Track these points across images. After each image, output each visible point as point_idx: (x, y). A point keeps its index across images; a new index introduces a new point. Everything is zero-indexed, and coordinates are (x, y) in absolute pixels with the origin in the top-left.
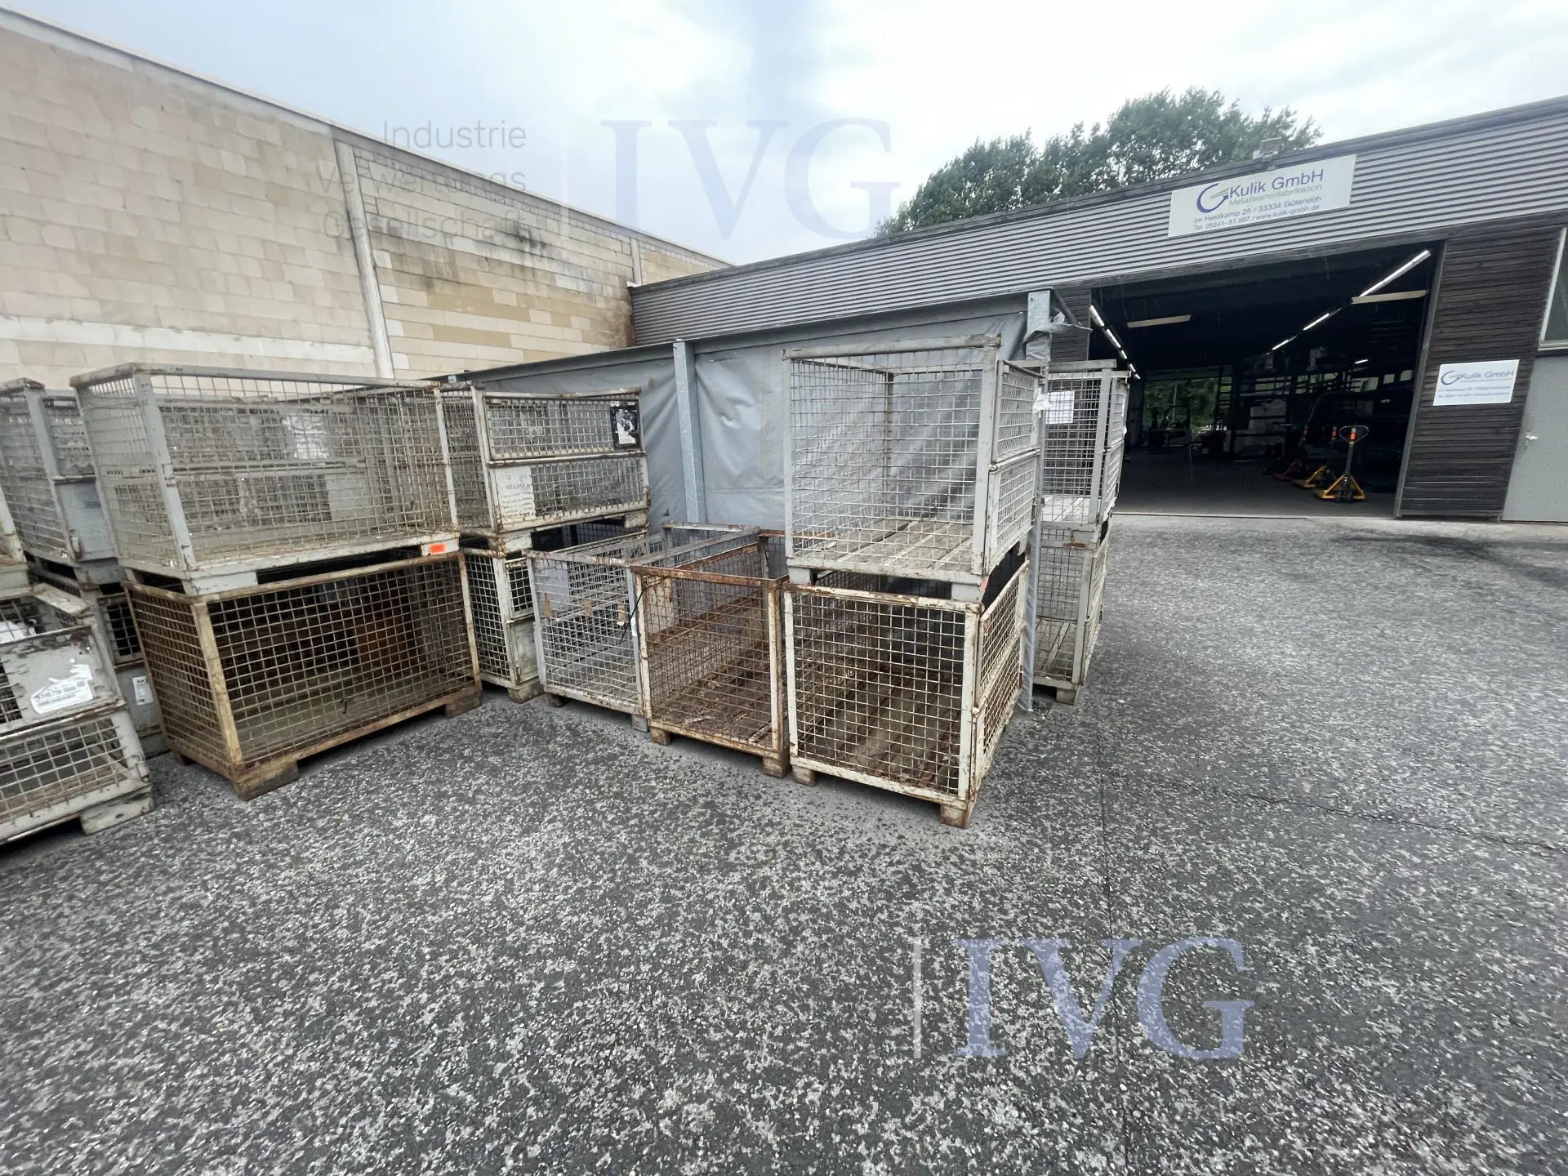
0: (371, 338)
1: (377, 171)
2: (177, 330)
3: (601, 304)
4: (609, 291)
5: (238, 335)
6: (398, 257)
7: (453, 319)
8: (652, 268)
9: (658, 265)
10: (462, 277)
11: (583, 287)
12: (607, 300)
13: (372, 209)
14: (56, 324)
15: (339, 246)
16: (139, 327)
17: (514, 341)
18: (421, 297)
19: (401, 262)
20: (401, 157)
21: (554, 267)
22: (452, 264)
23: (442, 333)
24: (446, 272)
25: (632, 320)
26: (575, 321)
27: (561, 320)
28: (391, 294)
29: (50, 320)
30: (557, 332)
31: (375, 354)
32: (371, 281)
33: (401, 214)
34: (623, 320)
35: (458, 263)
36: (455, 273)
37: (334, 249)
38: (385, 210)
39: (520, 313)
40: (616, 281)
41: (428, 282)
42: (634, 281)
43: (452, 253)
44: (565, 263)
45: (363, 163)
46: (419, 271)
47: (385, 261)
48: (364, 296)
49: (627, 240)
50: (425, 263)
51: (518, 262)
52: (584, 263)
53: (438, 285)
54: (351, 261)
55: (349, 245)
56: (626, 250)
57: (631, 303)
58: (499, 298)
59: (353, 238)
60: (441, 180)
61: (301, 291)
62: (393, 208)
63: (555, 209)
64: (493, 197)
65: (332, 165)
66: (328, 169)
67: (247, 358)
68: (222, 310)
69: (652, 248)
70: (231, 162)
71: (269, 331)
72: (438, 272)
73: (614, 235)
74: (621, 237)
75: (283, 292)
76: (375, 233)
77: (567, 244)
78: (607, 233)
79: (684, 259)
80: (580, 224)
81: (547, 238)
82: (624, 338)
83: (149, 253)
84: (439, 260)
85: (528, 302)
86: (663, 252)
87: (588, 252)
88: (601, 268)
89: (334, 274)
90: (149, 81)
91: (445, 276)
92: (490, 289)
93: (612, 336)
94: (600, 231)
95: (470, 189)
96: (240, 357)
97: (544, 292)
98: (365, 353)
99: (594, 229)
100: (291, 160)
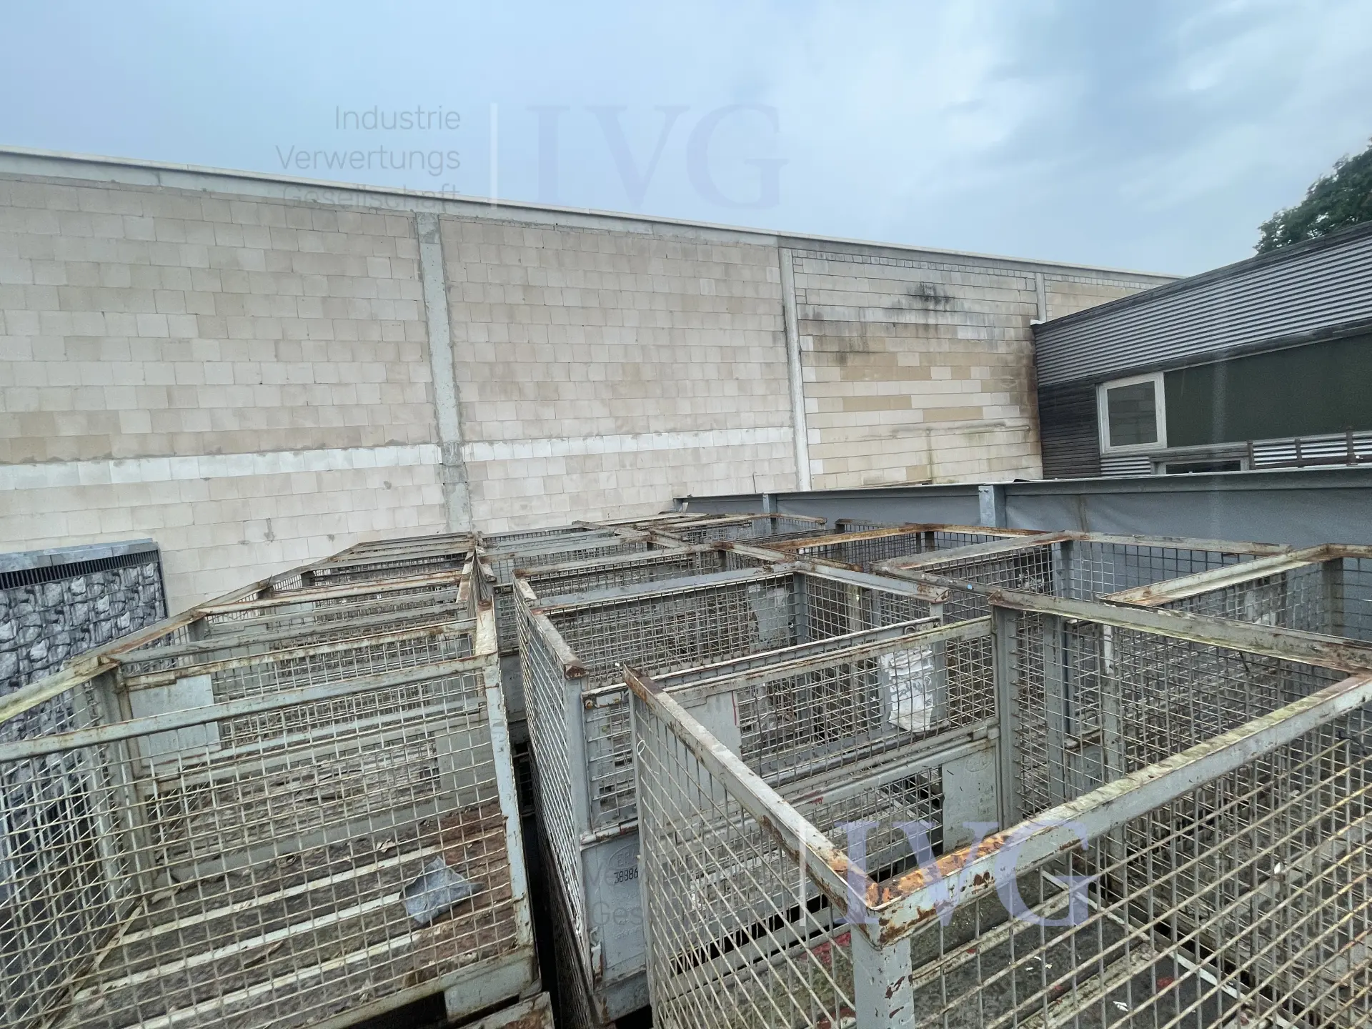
0: (792, 418)
1: (810, 266)
2: (658, 433)
3: (1002, 349)
4: (1011, 333)
5: (696, 429)
6: (820, 339)
7: (861, 389)
8: (1058, 299)
9: (1067, 295)
10: (873, 346)
11: (983, 335)
12: (1008, 343)
13: (800, 300)
14: (589, 441)
15: (775, 339)
16: (636, 435)
17: (916, 402)
18: (835, 372)
19: (822, 345)
20: (829, 248)
21: (957, 320)
22: (863, 336)
23: (851, 404)
24: (858, 345)
25: (1035, 360)
26: (976, 372)
27: (960, 373)
28: (811, 374)
29: (586, 437)
30: (958, 386)
31: (794, 433)
32: (796, 365)
33: (824, 298)
34: (1025, 362)
35: (869, 334)
36: (865, 344)
37: (771, 344)
38: (813, 299)
39: (920, 373)
40: (1018, 321)
41: (841, 358)
42: (1038, 318)
43: (864, 325)
44: (966, 313)
45: (798, 261)
46: (836, 349)
47: (809, 344)
48: (790, 380)
49: (1031, 275)
50: (841, 339)
51: (922, 321)
52: (986, 309)
53: (850, 357)
54: (782, 351)
55: (782, 336)
56: (1031, 287)
57: (1034, 342)
58: (902, 361)
59: (785, 331)
60: (859, 259)
61: (743, 385)
62: (819, 295)
63: (960, 261)
64: (902, 263)
65: (776, 270)
66: (773, 274)
67: (701, 450)
68: (689, 412)
69: (1059, 278)
70: (706, 286)
71: (718, 424)
72: (851, 347)
73: (1017, 274)
74: (1024, 274)
75: (731, 388)
76: (803, 321)
77: (970, 293)
78: (1011, 273)
79: (1094, 281)
80: (982, 270)
81: (951, 292)
82: (1025, 382)
83: (648, 373)
84: (852, 334)
85: (930, 359)
86: (1071, 279)
87: (989, 297)
88: (1004, 310)
89: (768, 365)
90: (660, 238)
91: (857, 348)
92: (894, 353)
93: (1012, 381)
94: (1004, 272)
95: (883, 261)
96: (696, 449)
97: (946, 347)
98: (786, 433)
99: (997, 272)
100: (747, 274)
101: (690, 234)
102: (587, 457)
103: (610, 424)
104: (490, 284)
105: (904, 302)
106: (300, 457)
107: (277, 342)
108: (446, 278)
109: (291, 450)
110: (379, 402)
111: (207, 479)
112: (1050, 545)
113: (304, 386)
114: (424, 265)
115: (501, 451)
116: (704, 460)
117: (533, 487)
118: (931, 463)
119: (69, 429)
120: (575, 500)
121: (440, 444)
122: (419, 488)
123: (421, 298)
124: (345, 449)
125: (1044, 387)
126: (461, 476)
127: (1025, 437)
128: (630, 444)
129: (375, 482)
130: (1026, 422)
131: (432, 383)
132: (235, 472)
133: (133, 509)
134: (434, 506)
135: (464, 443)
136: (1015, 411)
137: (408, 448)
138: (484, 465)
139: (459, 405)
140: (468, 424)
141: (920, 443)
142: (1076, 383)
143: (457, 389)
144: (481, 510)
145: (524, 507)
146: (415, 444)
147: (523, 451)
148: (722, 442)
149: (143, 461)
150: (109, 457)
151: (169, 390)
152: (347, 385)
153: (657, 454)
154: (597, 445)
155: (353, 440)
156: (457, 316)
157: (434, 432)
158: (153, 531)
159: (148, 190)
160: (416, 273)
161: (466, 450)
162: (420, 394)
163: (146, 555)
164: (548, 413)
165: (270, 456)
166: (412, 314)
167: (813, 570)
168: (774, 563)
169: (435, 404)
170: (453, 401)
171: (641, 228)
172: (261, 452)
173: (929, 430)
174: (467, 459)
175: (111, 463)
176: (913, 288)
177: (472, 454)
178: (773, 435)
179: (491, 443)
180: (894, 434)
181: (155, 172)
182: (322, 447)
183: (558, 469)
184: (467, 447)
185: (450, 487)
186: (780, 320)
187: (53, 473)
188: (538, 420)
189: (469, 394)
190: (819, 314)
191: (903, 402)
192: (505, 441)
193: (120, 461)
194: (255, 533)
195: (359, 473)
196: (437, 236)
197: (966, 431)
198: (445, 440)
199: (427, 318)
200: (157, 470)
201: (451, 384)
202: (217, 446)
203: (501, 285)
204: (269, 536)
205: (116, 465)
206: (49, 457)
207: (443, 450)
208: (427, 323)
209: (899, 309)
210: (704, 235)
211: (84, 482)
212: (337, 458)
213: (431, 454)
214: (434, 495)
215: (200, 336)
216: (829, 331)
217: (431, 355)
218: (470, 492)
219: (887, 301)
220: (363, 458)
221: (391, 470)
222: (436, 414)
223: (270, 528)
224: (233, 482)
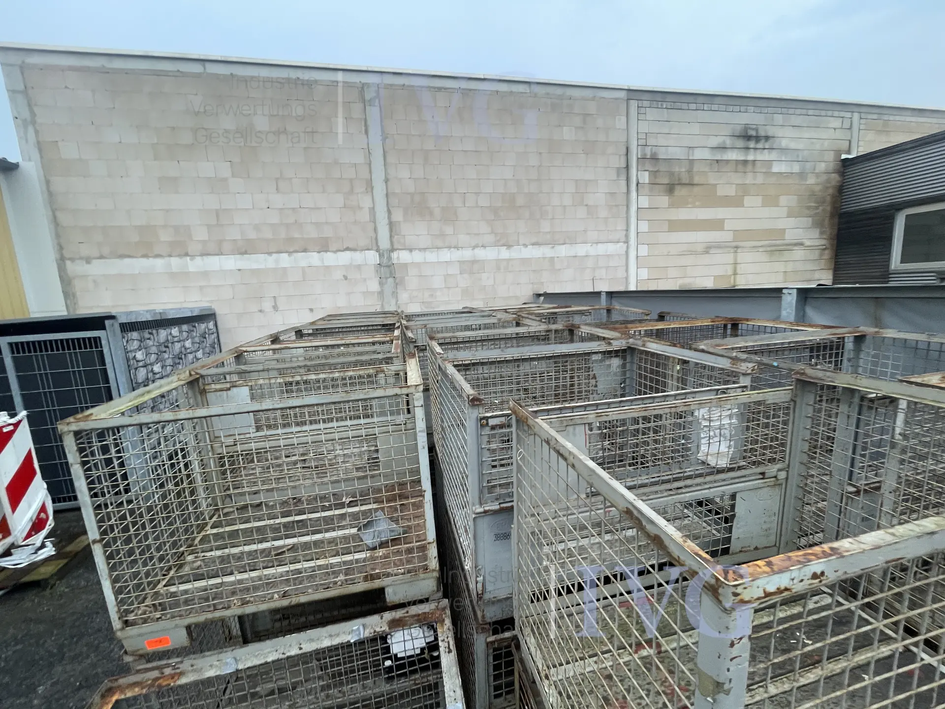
0: (627, 236)
1: (652, 114)
2: (525, 246)
3: (811, 180)
4: (822, 167)
5: (553, 243)
6: (654, 174)
7: (684, 214)
8: (871, 136)
9: (880, 132)
10: (696, 180)
11: (796, 168)
12: (818, 175)
13: (642, 142)
14: (477, 251)
15: (618, 175)
16: (509, 246)
17: (727, 226)
18: (663, 200)
19: (655, 177)
20: (669, 98)
21: (773, 156)
22: (690, 171)
23: (675, 226)
24: (685, 179)
25: (841, 190)
26: (783, 200)
27: (770, 201)
28: (644, 202)
29: (474, 248)
30: (767, 212)
31: (628, 247)
32: (634, 194)
33: (661, 141)
34: (831, 191)
35: (695, 170)
36: (691, 178)
37: (615, 177)
38: (651, 141)
39: (736, 202)
40: (830, 156)
41: (670, 189)
42: (849, 152)
43: (692, 162)
44: (784, 150)
45: (642, 110)
46: (666, 181)
47: (645, 178)
48: (628, 206)
49: (848, 115)
50: (671, 174)
51: (742, 158)
52: (801, 146)
53: (678, 188)
54: (623, 183)
55: (624, 172)
56: (847, 124)
57: (842, 174)
58: (720, 192)
59: (627, 167)
60: (693, 106)
61: (591, 210)
62: (657, 138)
63: (783, 104)
64: (731, 109)
65: (624, 119)
66: (620, 122)
67: (556, 259)
68: (548, 230)
69: (875, 117)
70: (568, 133)
71: (570, 239)
72: (679, 179)
73: (836, 114)
74: (842, 114)
75: (582, 212)
76: (642, 159)
77: (788, 132)
78: (830, 113)
79: (909, 119)
80: (804, 112)
81: (771, 131)
82: (829, 208)
83: (520, 201)
84: (681, 170)
85: (745, 190)
86: (886, 117)
87: (807, 135)
88: (818, 147)
89: (612, 194)
90: (536, 96)
91: (684, 181)
92: (715, 185)
93: (817, 208)
94: (823, 113)
95: (715, 107)
96: (552, 258)
97: (760, 179)
98: (620, 247)
99: (817, 112)
100: (600, 122)
101: (559, 91)
102: (474, 262)
103: (490, 238)
104: (413, 135)
105: (729, 142)
106: (292, 257)
107: (277, 179)
108: (383, 131)
109: (287, 252)
110: (339, 221)
111: (239, 270)
112: (844, 338)
113: (293, 209)
114: (369, 123)
115: (417, 257)
116: (558, 266)
117: (437, 282)
118: (735, 274)
119: (165, 236)
120: (466, 292)
121: (378, 250)
122: (365, 280)
123: (366, 147)
124: (319, 252)
125: (845, 213)
126: (391, 272)
127: (821, 255)
128: (504, 253)
129: (338, 275)
130: (823, 242)
131: (373, 208)
132: (255, 266)
133: (201, 288)
134: (373, 293)
135: (393, 250)
136: (816, 233)
137: (358, 253)
138: (405, 265)
139: (391, 224)
140: (396, 237)
141: (729, 258)
142: (875, 210)
143: (389, 212)
144: (404, 296)
145: (432, 296)
146: (362, 250)
147: (431, 257)
148: (572, 253)
149: (205, 257)
150: (187, 255)
151: (217, 213)
152: (321, 208)
153: (524, 261)
154: (481, 254)
155: (324, 246)
156: (389, 159)
157: (374, 241)
158: (212, 301)
159: (197, 76)
160: (363, 128)
161: (395, 255)
162: (365, 216)
163: (208, 316)
164: (449, 230)
165: (274, 255)
166: (360, 159)
167: (644, 346)
168: (612, 339)
169: (375, 222)
170: (386, 221)
171: (521, 88)
172: (270, 253)
173: (737, 247)
174: (395, 262)
175: (188, 258)
176: (738, 130)
177: (398, 258)
178: (611, 248)
179: (411, 250)
180: (707, 250)
181: (202, 63)
182: (305, 251)
183: (454, 270)
184: (395, 253)
185: (384, 280)
186: (623, 159)
187: (159, 263)
188: (442, 235)
189: (398, 216)
190: (655, 154)
191: (717, 225)
192: (420, 250)
193: (193, 257)
194: (267, 305)
195: (328, 268)
196: (377, 101)
197: (769, 249)
198: (381, 248)
199: (370, 161)
200: (214, 263)
201: (386, 209)
202: (245, 249)
203: (420, 136)
204: (275, 308)
205: (191, 260)
206: (156, 253)
207: (379, 255)
208: (370, 164)
209: (723, 148)
210: (570, 92)
211: (174, 270)
212: (314, 258)
213: (372, 257)
214: (374, 286)
215: (233, 176)
216: (663, 167)
217: (372, 188)
218: (397, 284)
219: (714, 142)
220: (330, 258)
221: (347, 267)
222: (375, 230)
223: (275, 303)
224: (254, 272)
